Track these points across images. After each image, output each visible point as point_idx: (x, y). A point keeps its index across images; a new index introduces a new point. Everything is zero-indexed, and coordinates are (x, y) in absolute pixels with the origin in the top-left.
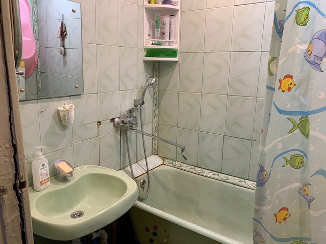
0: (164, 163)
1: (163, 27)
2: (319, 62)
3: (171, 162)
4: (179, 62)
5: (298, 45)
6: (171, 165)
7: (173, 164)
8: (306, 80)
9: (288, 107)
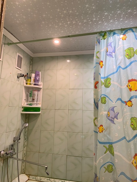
0: (30, 179)
1: (33, 96)
2: (113, 120)
3: (34, 177)
4: (41, 114)
5: (103, 112)
6: (34, 179)
7: (35, 179)
8: (109, 128)
9: (103, 140)
